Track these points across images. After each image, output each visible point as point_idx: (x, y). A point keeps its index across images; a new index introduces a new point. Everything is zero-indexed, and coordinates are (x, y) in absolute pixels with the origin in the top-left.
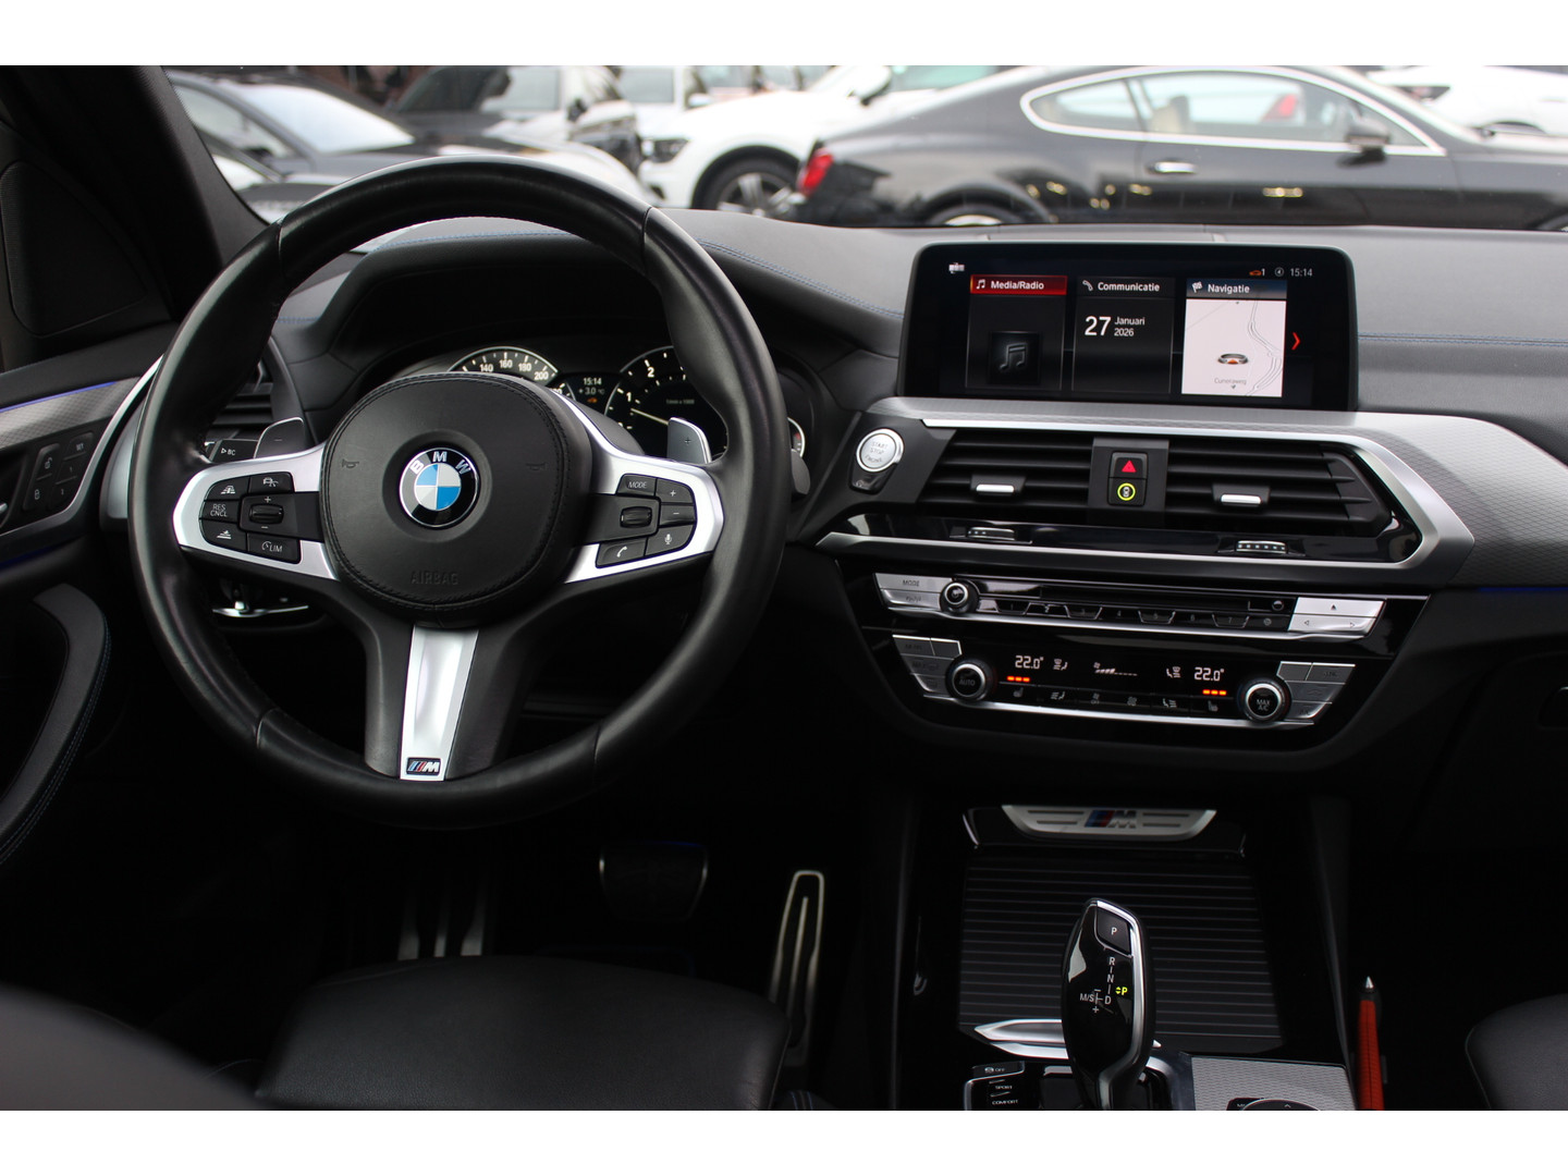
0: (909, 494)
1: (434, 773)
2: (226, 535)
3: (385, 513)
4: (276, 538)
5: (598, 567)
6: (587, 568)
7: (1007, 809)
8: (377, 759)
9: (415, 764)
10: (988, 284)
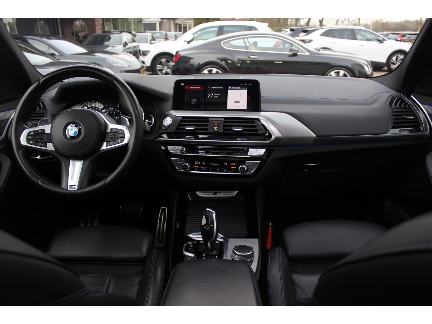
0: (173, 130)
1: (75, 188)
2: (32, 142)
3: (63, 137)
4: (42, 143)
5: (106, 146)
7: (197, 192)
8: (64, 186)
9: (71, 186)
10: (189, 87)
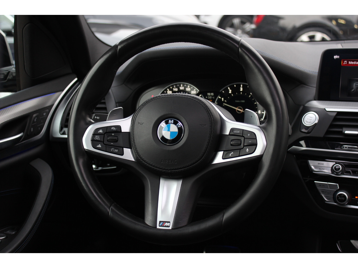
0: (321, 134)
1: (168, 226)
2: (99, 146)
3: (153, 140)
4: (116, 147)
5: (223, 159)
6: (219, 159)
7: (352, 241)
8: (148, 220)
9: (162, 223)
10: (348, 63)
